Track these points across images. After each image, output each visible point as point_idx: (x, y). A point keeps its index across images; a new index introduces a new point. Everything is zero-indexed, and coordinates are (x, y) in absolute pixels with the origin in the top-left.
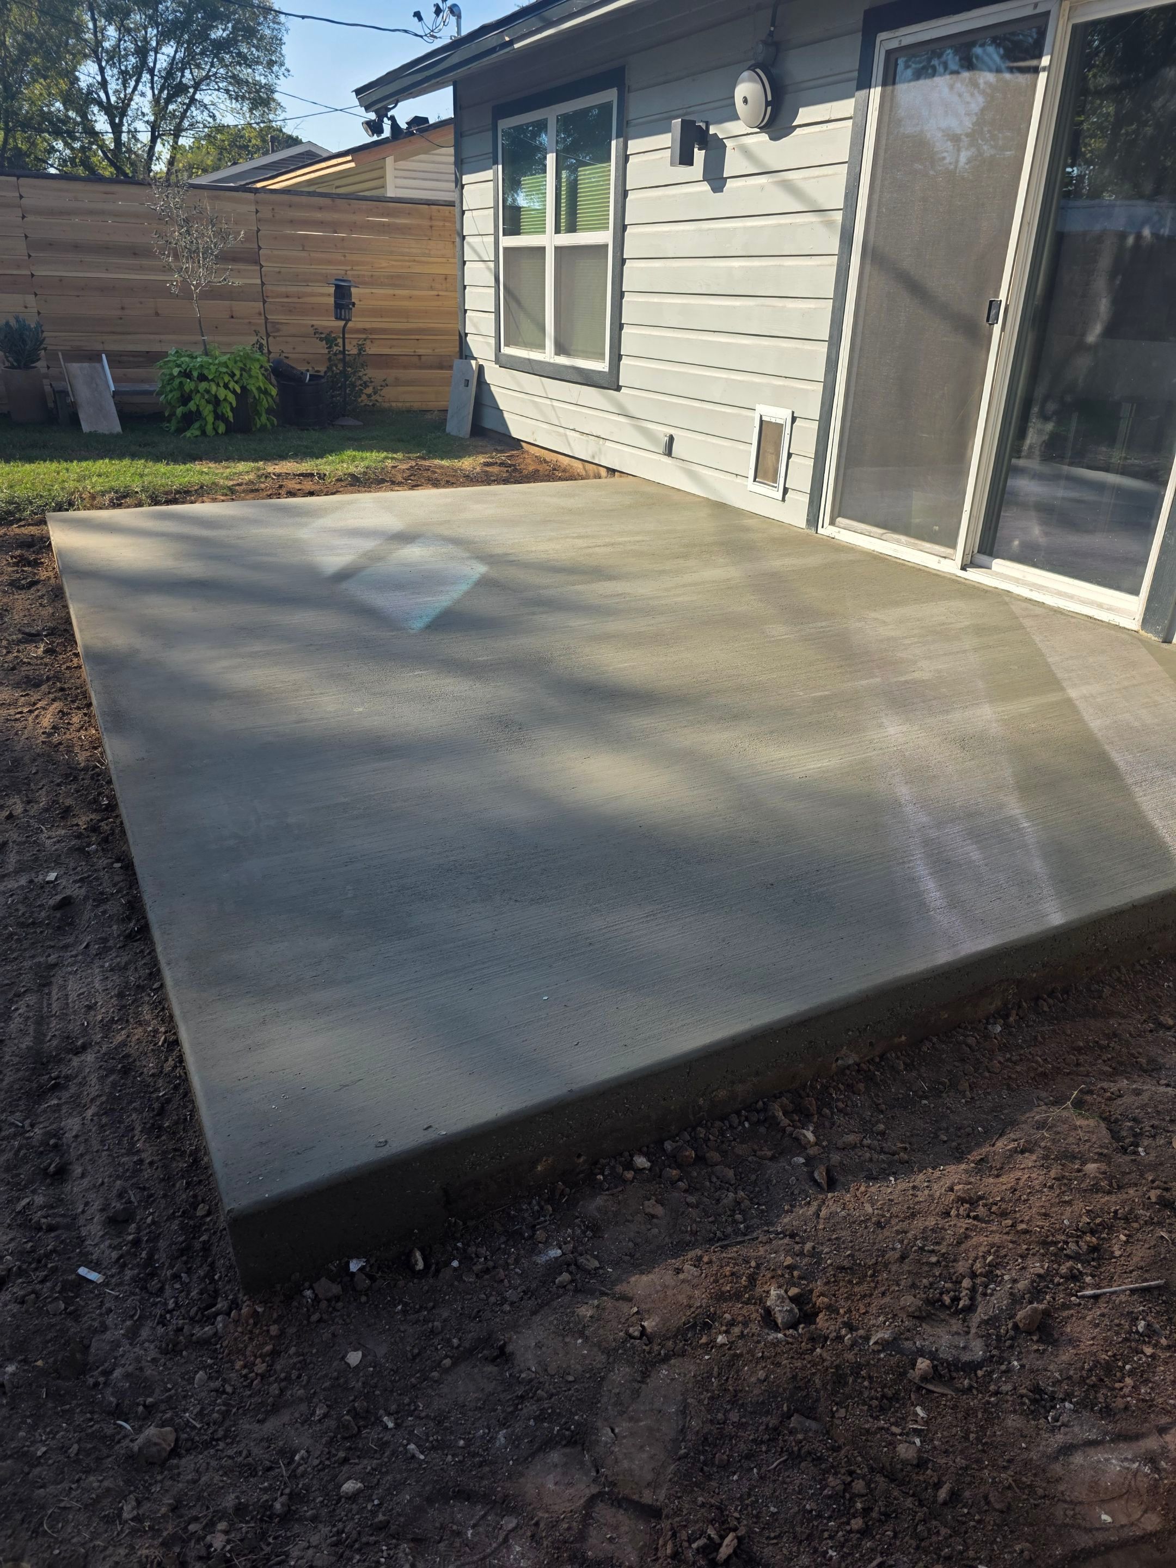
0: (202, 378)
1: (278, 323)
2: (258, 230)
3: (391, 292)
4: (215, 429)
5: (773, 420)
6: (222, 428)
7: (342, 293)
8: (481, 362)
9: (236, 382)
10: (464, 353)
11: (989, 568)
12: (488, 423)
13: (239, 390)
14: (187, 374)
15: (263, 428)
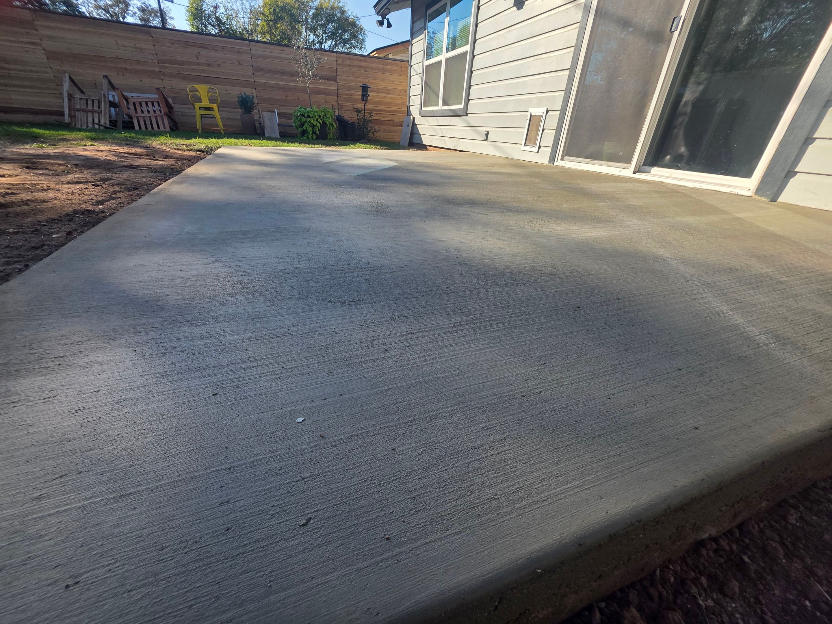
0: (309, 117)
1: (342, 105)
2: (337, 68)
3: (385, 95)
4: (312, 137)
5: (537, 114)
6: (315, 137)
7: (365, 89)
8: (414, 116)
9: (321, 119)
10: (409, 113)
11: (649, 173)
12: (415, 141)
13: (321, 123)
14: (303, 115)
15: (330, 139)
